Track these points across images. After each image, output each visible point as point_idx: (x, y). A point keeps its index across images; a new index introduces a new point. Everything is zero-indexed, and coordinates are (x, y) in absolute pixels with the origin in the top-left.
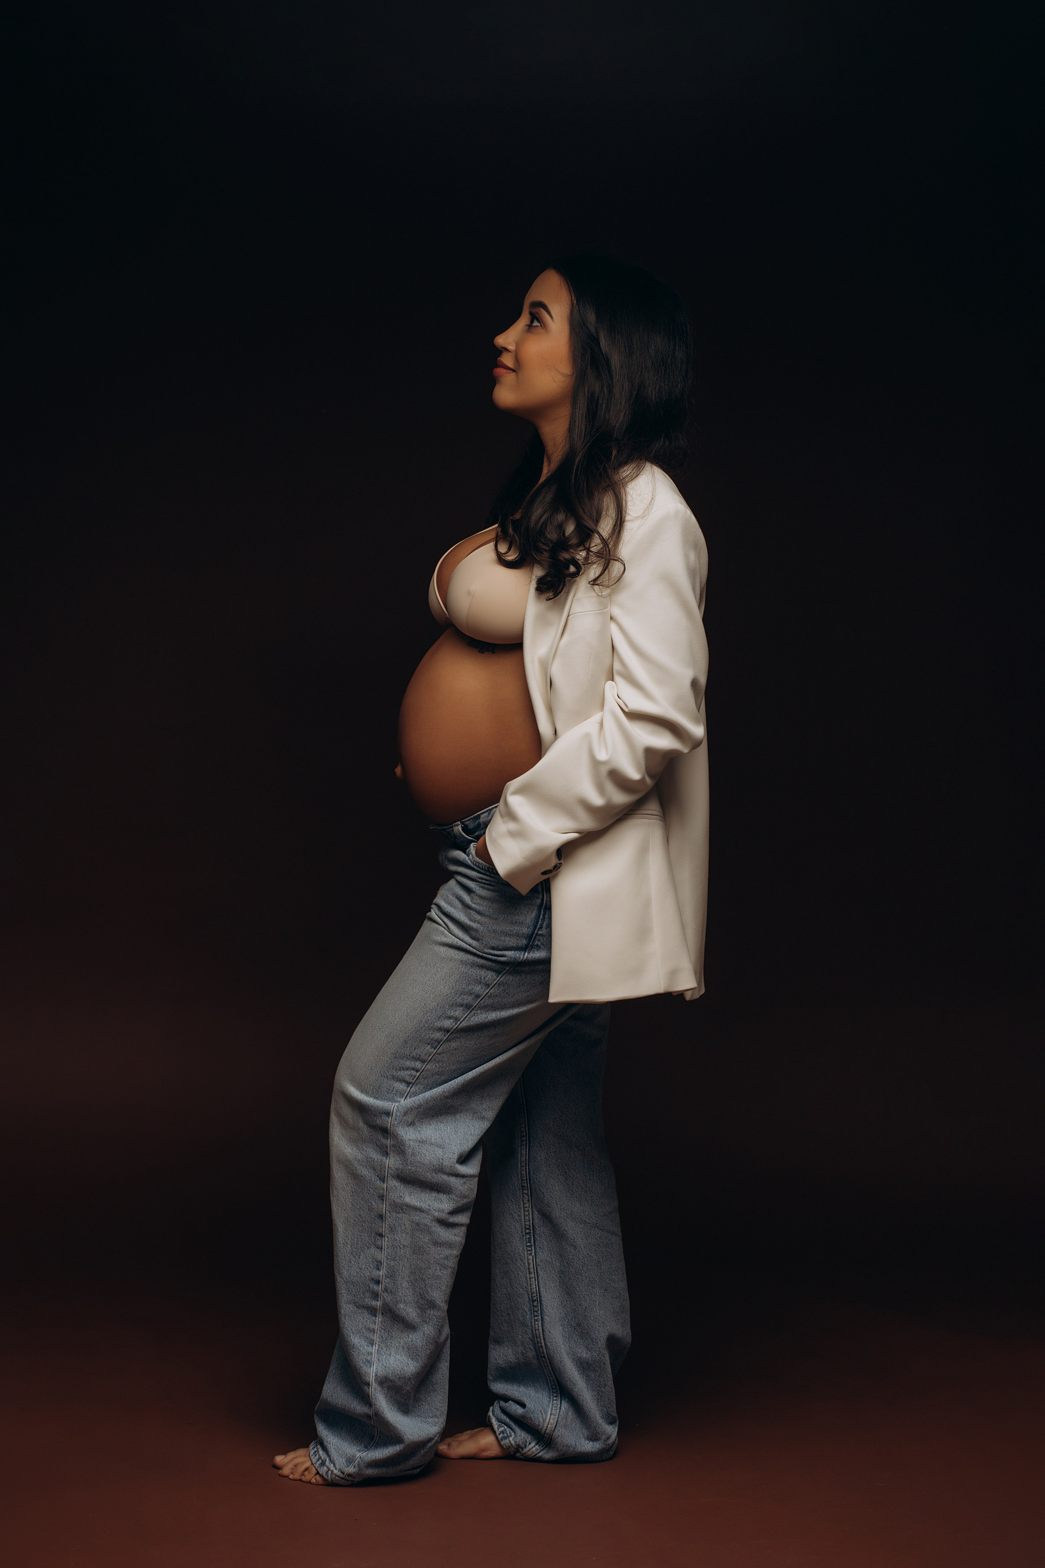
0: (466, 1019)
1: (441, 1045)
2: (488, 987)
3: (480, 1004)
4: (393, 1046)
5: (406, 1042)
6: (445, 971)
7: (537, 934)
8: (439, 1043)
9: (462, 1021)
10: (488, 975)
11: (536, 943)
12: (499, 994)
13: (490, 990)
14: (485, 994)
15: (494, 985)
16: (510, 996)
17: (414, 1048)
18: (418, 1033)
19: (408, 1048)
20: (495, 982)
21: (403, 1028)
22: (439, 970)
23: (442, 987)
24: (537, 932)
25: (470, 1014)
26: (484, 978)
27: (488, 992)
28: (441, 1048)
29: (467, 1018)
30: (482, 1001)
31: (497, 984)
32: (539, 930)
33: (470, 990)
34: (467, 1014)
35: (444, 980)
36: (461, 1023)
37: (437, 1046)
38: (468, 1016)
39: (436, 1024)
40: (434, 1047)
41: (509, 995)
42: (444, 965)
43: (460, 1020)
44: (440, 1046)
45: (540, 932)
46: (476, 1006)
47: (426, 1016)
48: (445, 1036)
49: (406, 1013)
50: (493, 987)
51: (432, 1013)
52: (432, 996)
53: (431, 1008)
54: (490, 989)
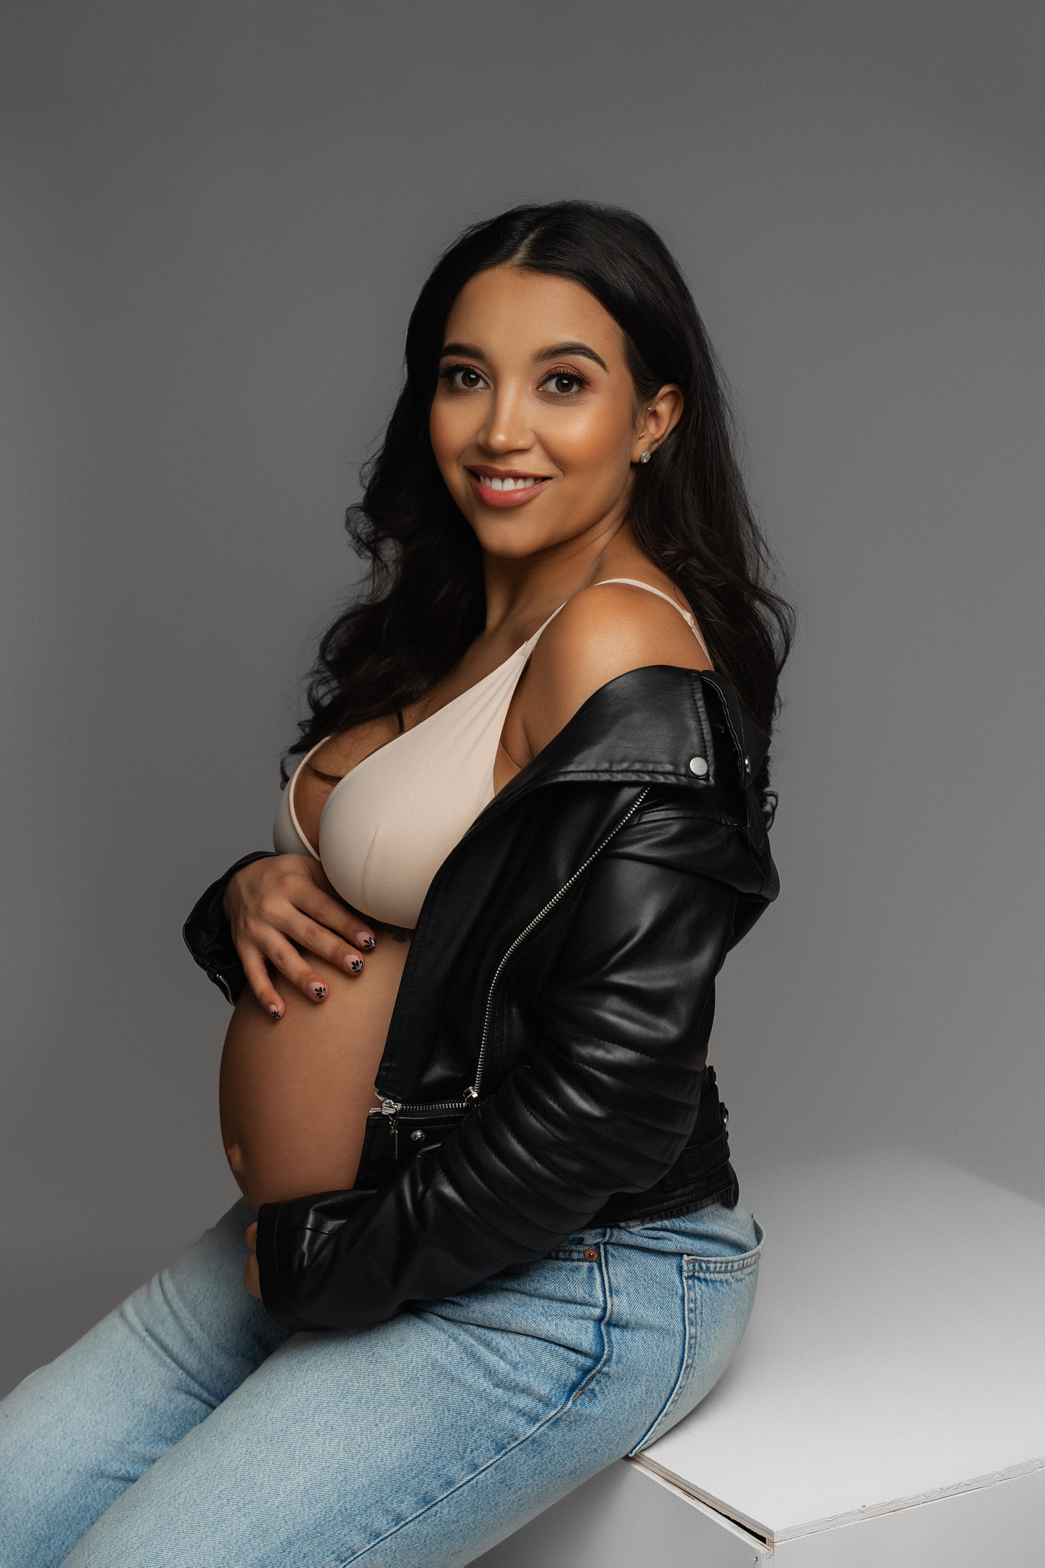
0: (417, 1520)
1: (357, 1557)
2: (475, 1470)
3: (452, 1498)
4: (262, 1546)
5: (290, 1543)
6: (397, 1422)
7: (599, 1372)
8: (354, 1554)
9: (410, 1522)
10: (480, 1447)
11: (593, 1384)
12: (492, 1486)
13: (476, 1475)
14: (466, 1479)
15: (489, 1467)
16: (512, 1490)
17: (302, 1555)
18: (319, 1529)
19: (292, 1554)
20: (491, 1462)
21: (290, 1516)
22: (386, 1418)
23: (386, 1452)
24: (601, 1368)
25: (429, 1512)
26: (472, 1451)
27: (472, 1479)
28: (354, 1562)
29: (421, 1518)
30: (457, 1492)
31: (493, 1467)
32: (604, 1364)
33: (438, 1469)
34: (421, 1511)
35: (393, 1439)
36: (407, 1524)
37: (349, 1557)
38: (423, 1515)
39: (358, 1518)
40: (343, 1558)
41: (510, 1488)
42: (396, 1411)
43: (406, 1518)
44: (354, 1559)
45: (606, 1369)
46: (442, 1500)
47: (342, 1502)
48: (369, 1543)
49: (302, 1488)
50: (484, 1470)
51: (356, 1496)
52: (361, 1465)
53: (356, 1488)
54: (477, 1472)
